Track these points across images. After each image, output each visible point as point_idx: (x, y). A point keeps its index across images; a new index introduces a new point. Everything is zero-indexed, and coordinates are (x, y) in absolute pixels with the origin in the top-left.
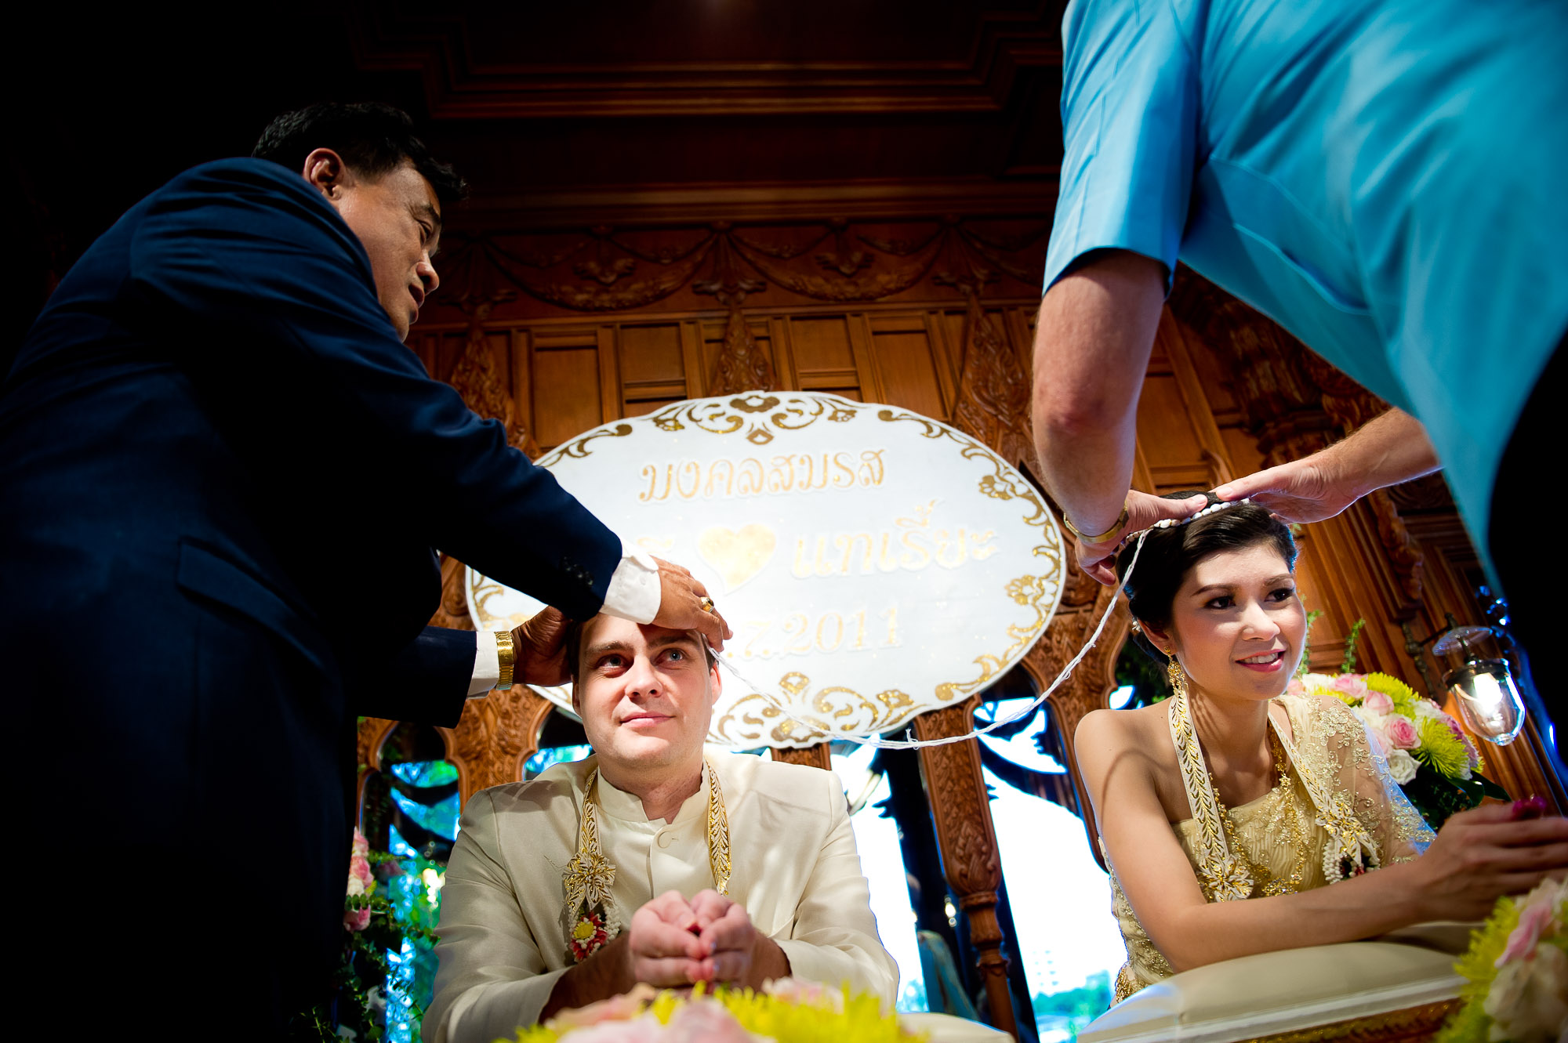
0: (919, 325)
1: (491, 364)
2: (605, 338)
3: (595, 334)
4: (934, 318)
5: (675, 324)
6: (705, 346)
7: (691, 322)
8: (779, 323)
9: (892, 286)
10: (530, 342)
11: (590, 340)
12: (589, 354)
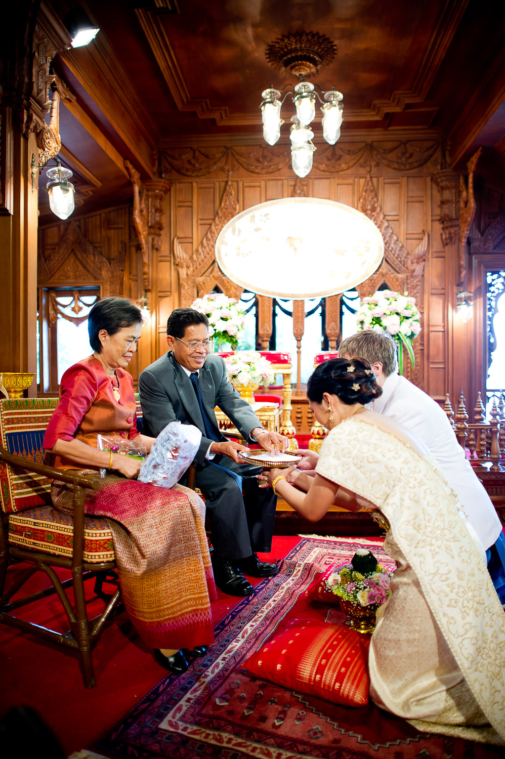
0: (351, 181)
1: (233, 193)
2: (263, 183)
3: (260, 182)
4: (356, 180)
5: (282, 180)
6: (290, 187)
7: (286, 179)
8: (311, 181)
9: (345, 168)
10: (243, 185)
11: (258, 184)
12: (258, 189)
